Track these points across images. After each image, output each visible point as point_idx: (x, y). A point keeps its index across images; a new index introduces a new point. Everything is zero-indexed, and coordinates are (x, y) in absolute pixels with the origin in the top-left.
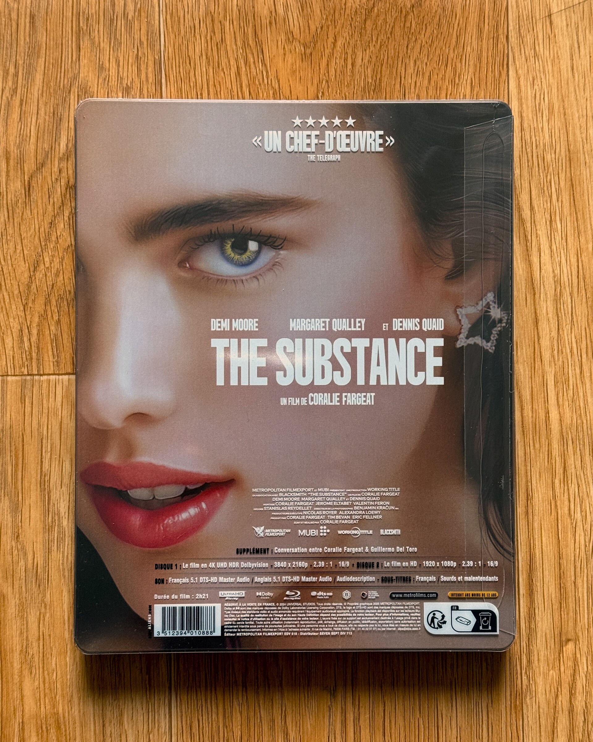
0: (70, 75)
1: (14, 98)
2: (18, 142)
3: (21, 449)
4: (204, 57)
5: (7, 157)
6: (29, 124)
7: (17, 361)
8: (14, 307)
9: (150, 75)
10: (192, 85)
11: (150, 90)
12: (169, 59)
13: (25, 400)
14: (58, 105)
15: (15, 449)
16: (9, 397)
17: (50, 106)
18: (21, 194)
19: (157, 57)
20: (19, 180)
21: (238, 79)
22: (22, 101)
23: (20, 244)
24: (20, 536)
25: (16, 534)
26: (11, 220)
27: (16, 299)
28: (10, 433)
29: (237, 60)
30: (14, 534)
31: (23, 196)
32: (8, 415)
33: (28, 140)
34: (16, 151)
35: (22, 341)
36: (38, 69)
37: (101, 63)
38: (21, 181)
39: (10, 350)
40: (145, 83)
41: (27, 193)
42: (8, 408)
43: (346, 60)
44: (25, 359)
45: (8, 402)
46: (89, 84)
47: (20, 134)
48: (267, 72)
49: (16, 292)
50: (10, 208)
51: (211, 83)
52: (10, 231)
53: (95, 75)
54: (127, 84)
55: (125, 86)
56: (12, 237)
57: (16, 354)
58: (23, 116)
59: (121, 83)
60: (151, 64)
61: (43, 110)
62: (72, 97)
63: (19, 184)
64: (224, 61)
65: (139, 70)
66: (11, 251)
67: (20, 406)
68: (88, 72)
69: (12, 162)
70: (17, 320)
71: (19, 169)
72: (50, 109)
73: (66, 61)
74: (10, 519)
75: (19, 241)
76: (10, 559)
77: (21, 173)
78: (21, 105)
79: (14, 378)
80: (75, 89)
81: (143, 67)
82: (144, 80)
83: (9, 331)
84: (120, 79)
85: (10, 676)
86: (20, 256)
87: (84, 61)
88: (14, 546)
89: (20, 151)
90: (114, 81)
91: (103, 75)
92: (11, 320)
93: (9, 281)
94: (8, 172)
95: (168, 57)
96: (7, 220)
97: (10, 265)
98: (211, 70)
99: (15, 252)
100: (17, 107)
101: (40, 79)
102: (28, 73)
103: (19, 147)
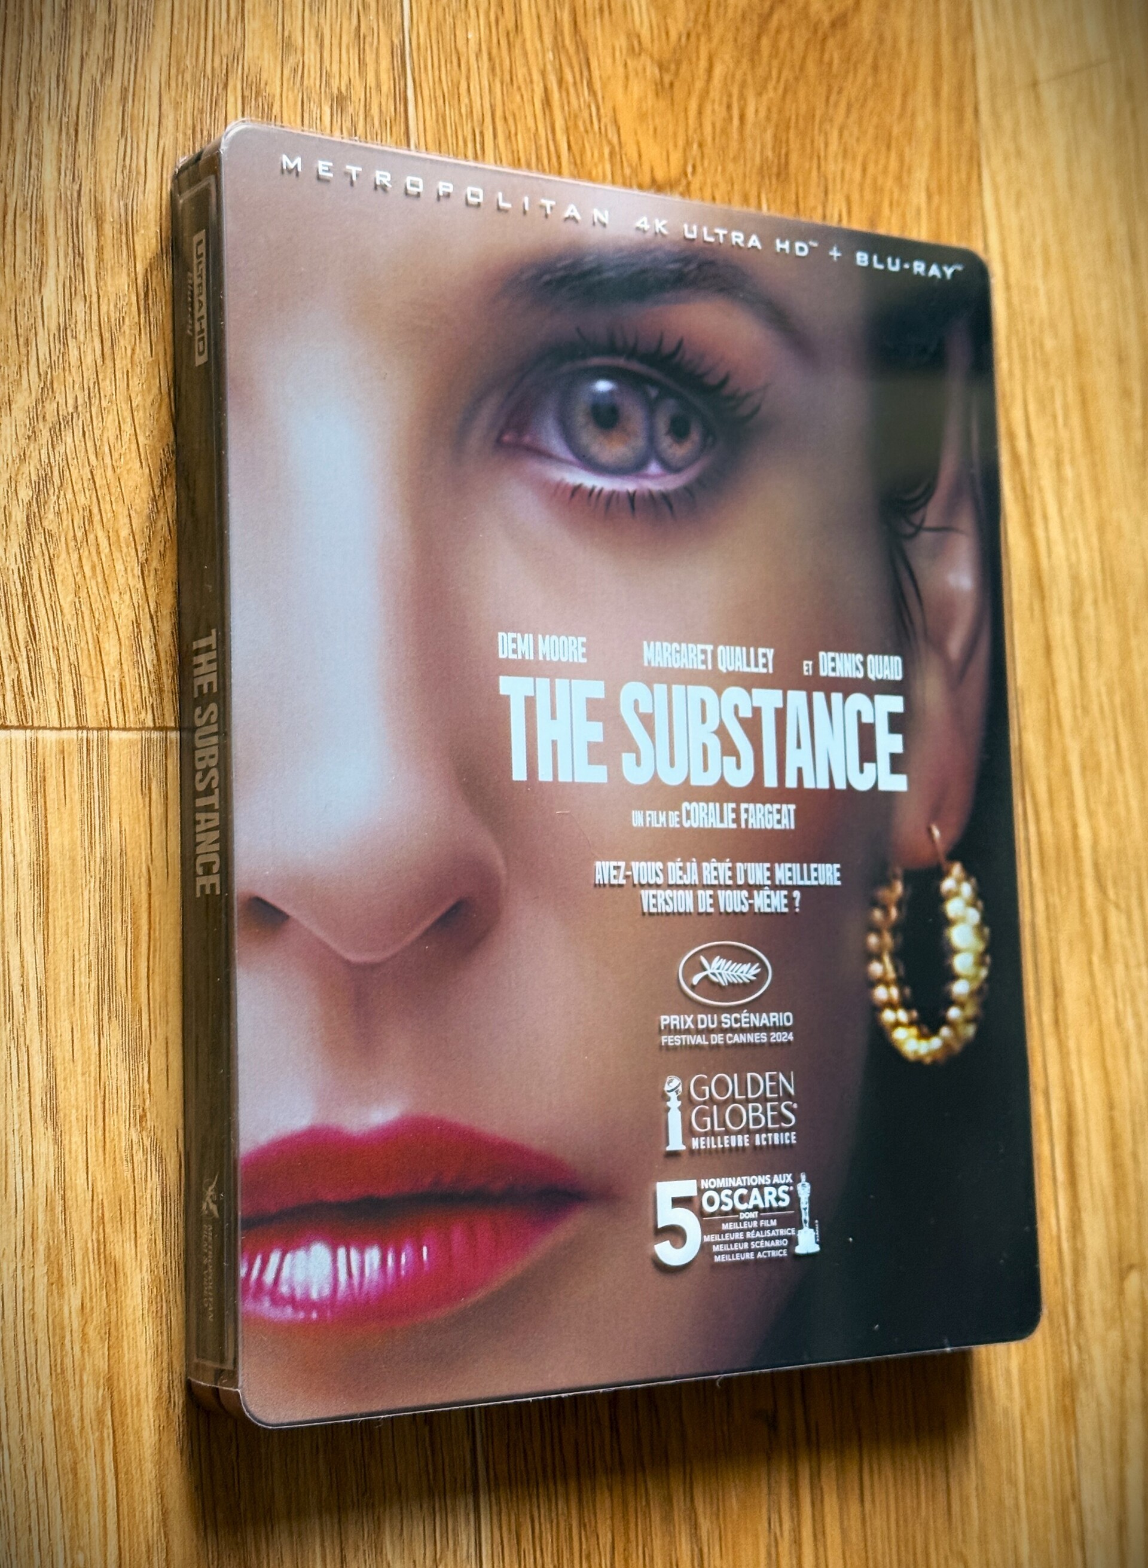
0: (225, 49)
1: (108, 81)
2: (119, 183)
3: (145, 906)
4: (485, 56)
5: (96, 213)
6: (142, 147)
7: (129, 695)
8: (119, 566)
9: (384, 77)
10: (463, 110)
11: (384, 109)
12: (419, 48)
13: (150, 789)
14: (201, 111)
15: (133, 904)
16: (114, 778)
17: (185, 112)
18: (129, 304)
19: (396, 41)
20: (125, 271)
21: (547, 113)
22: (124, 90)
23: (129, 420)
24: (148, 1114)
25: (139, 1112)
26: (109, 363)
27: (125, 550)
28: (122, 867)
29: (543, 74)
30: (135, 1112)
31: (134, 308)
32: (115, 824)
33: (142, 182)
34: (116, 203)
35: (140, 649)
36: (159, 23)
37: (286, 34)
38: (129, 275)
39: (113, 669)
40: (373, 91)
41: (142, 303)
42: (115, 807)
43: (729, 107)
44: (147, 690)
45: (114, 793)
46: (264, 76)
47: (124, 166)
48: (598, 109)
49: (124, 532)
50: (107, 335)
51: (499, 113)
52: (107, 386)
53: (276, 58)
54: (339, 89)
55: (335, 91)
56: (110, 401)
57: (127, 678)
58: (128, 124)
59: (328, 84)
60: (385, 51)
61: (171, 117)
62: (231, 99)
63: (123, 281)
64: (521, 72)
65: (362, 62)
66: (111, 433)
67: (141, 801)
68: (262, 50)
69: (107, 228)
70: (127, 597)
71: (124, 247)
72: (185, 120)
73: (217, 17)
74: (124, 1076)
75: (127, 414)
76: (128, 1175)
77: (129, 256)
78: (124, 99)
79: (125, 735)
80: (236, 83)
81: (370, 58)
82: (373, 85)
83: (111, 623)
84: (325, 76)
85: (134, 1465)
86: (130, 448)
87: (253, 24)
88: (135, 1140)
89: (126, 205)
90: (312, 79)
91: (291, 61)
92: (115, 597)
93: (108, 506)
94: (100, 250)
95: (419, 44)
96: (99, 362)
97: (110, 469)
98: (498, 85)
99: (119, 436)
100: (114, 104)
101: (162, 46)
102: (136, 28)
103: (122, 195)
